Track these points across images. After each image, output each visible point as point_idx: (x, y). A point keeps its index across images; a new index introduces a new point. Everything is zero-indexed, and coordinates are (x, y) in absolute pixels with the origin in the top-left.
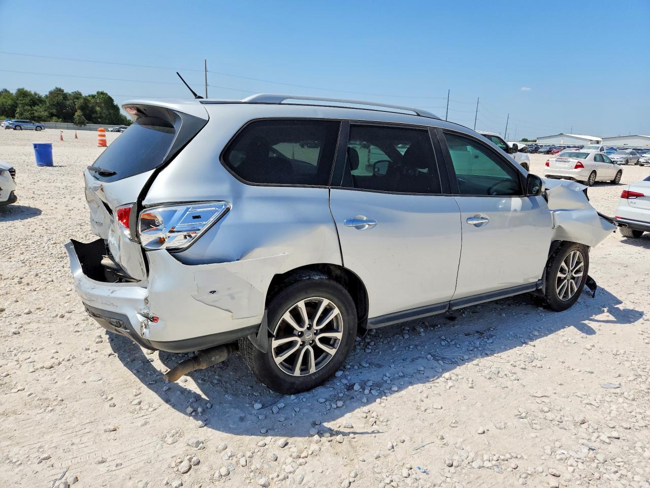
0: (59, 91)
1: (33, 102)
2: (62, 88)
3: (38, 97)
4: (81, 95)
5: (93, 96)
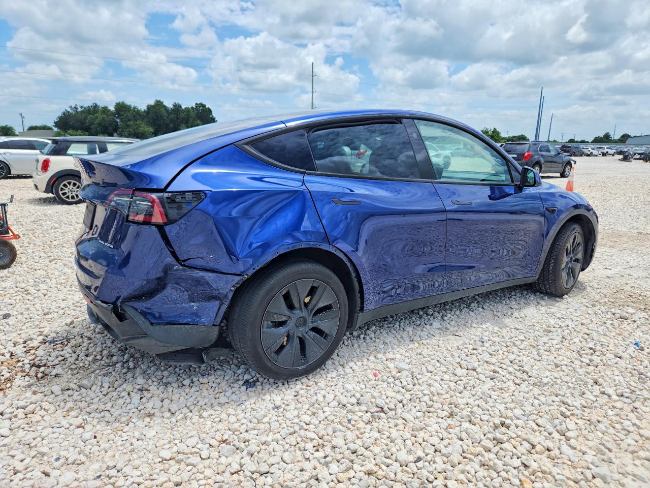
0: (159, 104)
1: (134, 116)
2: (162, 101)
3: (138, 110)
4: (181, 107)
5: (192, 108)
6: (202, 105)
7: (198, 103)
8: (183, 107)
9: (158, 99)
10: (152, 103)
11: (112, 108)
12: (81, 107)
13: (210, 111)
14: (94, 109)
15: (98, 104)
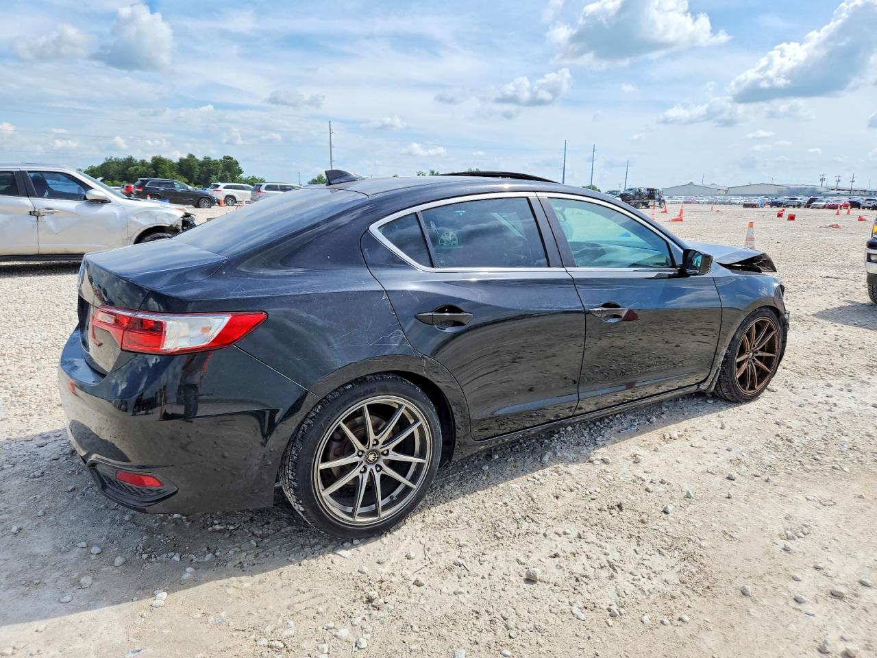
0: (191, 156)
1: (169, 168)
3: (173, 163)
4: (210, 160)
5: (221, 161)
6: (230, 158)
7: (226, 155)
8: (212, 159)
9: (191, 153)
10: (185, 157)
11: (149, 160)
12: (116, 159)
13: (237, 163)
14: (129, 162)
15: (134, 157)
